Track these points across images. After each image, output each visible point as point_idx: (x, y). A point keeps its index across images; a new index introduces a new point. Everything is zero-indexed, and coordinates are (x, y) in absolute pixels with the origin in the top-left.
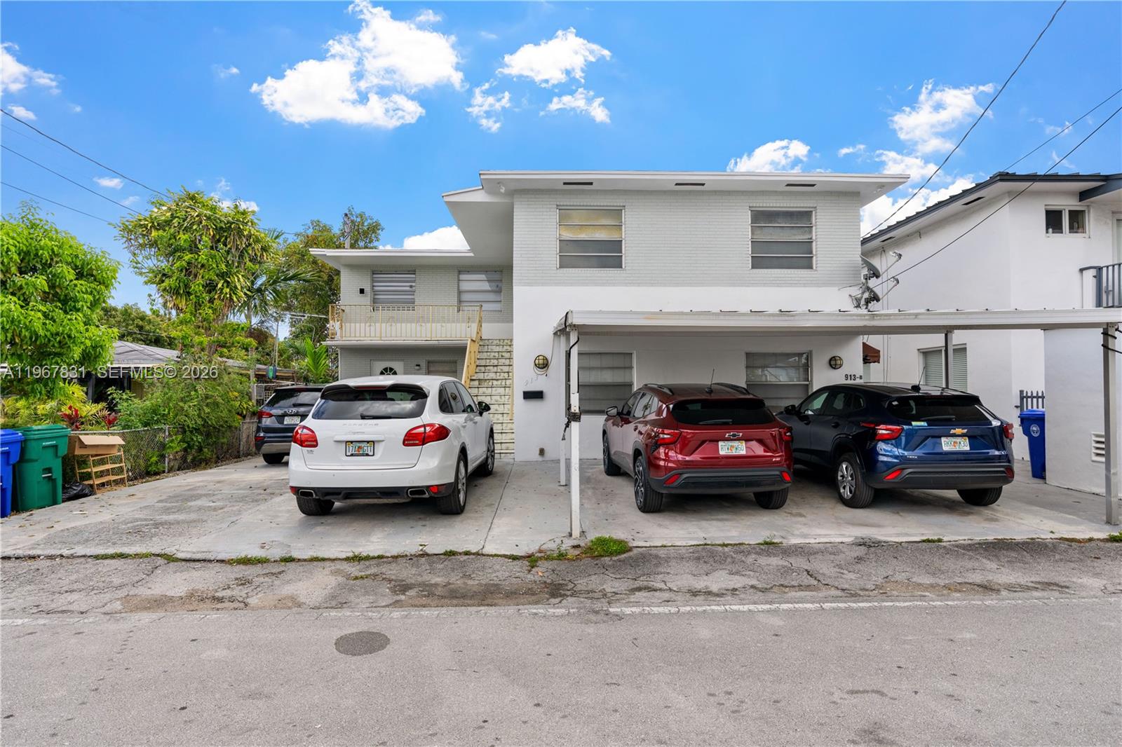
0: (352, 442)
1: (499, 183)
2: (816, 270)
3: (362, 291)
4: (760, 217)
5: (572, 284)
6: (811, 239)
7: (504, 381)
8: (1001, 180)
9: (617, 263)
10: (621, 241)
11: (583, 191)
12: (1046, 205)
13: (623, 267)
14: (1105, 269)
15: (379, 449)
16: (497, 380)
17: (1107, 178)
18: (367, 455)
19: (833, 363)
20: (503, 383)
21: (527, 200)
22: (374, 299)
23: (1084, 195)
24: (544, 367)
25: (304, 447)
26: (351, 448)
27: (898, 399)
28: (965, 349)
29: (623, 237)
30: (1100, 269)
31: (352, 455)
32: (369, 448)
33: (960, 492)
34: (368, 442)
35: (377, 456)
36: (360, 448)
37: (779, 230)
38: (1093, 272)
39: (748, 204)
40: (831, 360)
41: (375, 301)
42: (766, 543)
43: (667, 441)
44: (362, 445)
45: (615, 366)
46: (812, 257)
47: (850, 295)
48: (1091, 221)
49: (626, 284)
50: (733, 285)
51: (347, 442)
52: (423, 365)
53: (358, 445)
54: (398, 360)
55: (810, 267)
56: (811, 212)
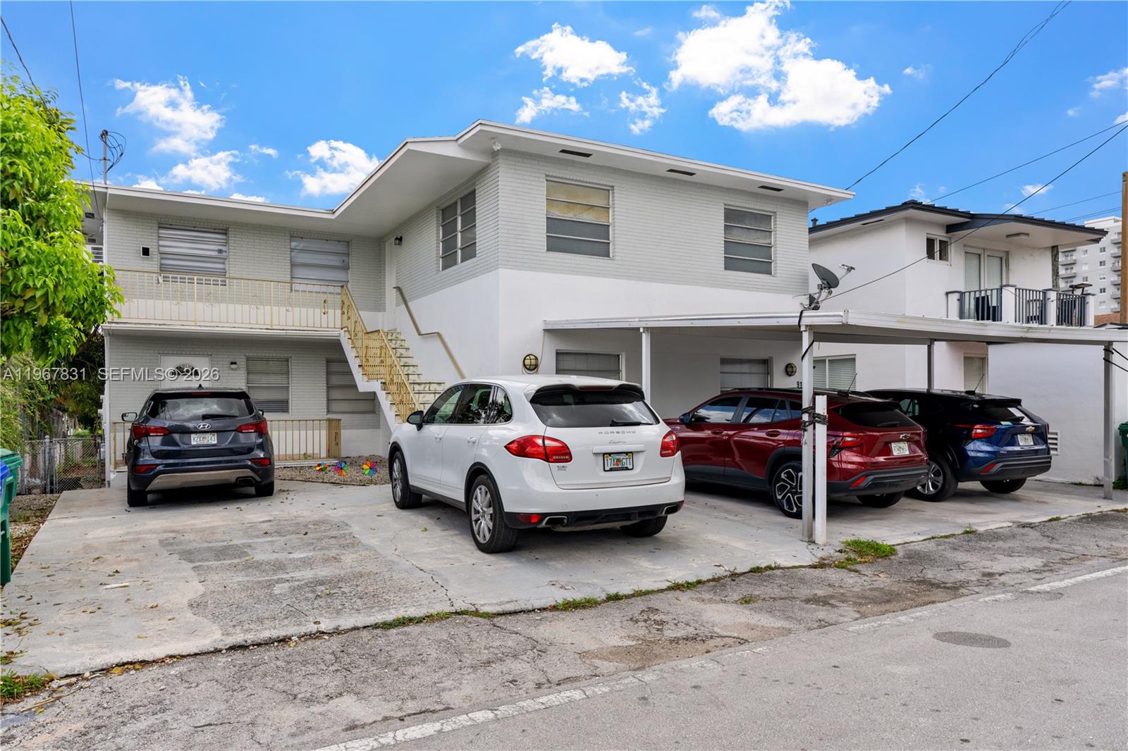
0: (610, 454)
1: (493, 138)
2: (774, 276)
3: (146, 252)
4: (732, 216)
5: (562, 272)
6: (770, 244)
7: (428, 385)
8: (912, 207)
9: (603, 250)
10: (609, 226)
11: (573, 163)
12: (927, 234)
13: (611, 255)
14: (967, 294)
15: (640, 461)
16: (419, 384)
17: (973, 217)
18: (627, 469)
19: (789, 370)
20: (427, 389)
21: (513, 163)
22: (161, 264)
23: (951, 228)
24: (534, 369)
25: (551, 462)
26: (609, 461)
27: (977, 402)
28: (854, 359)
29: (610, 221)
30: (962, 294)
31: (611, 470)
32: (628, 460)
33: (983, 483)
34: (627, 453)
35: (637, 470)
36: (618, 461)
37: (746, 230)
38: (957, 296)
39: (722, 201)
40: (787, 367)
41: (163, 269)
42: (967, 532)
43: (849, 444)
44: (621, 457)
45: (589, 369)
46: (771, 263)
47: (801, 304)
48: (953, 251)
49: (617, 276)
50: (712, 286)
51: (604, 454)
52: (242, 361)
53: (617, 457)
54: (203, 355)
55: (769, 273)
56: (771, 216)
